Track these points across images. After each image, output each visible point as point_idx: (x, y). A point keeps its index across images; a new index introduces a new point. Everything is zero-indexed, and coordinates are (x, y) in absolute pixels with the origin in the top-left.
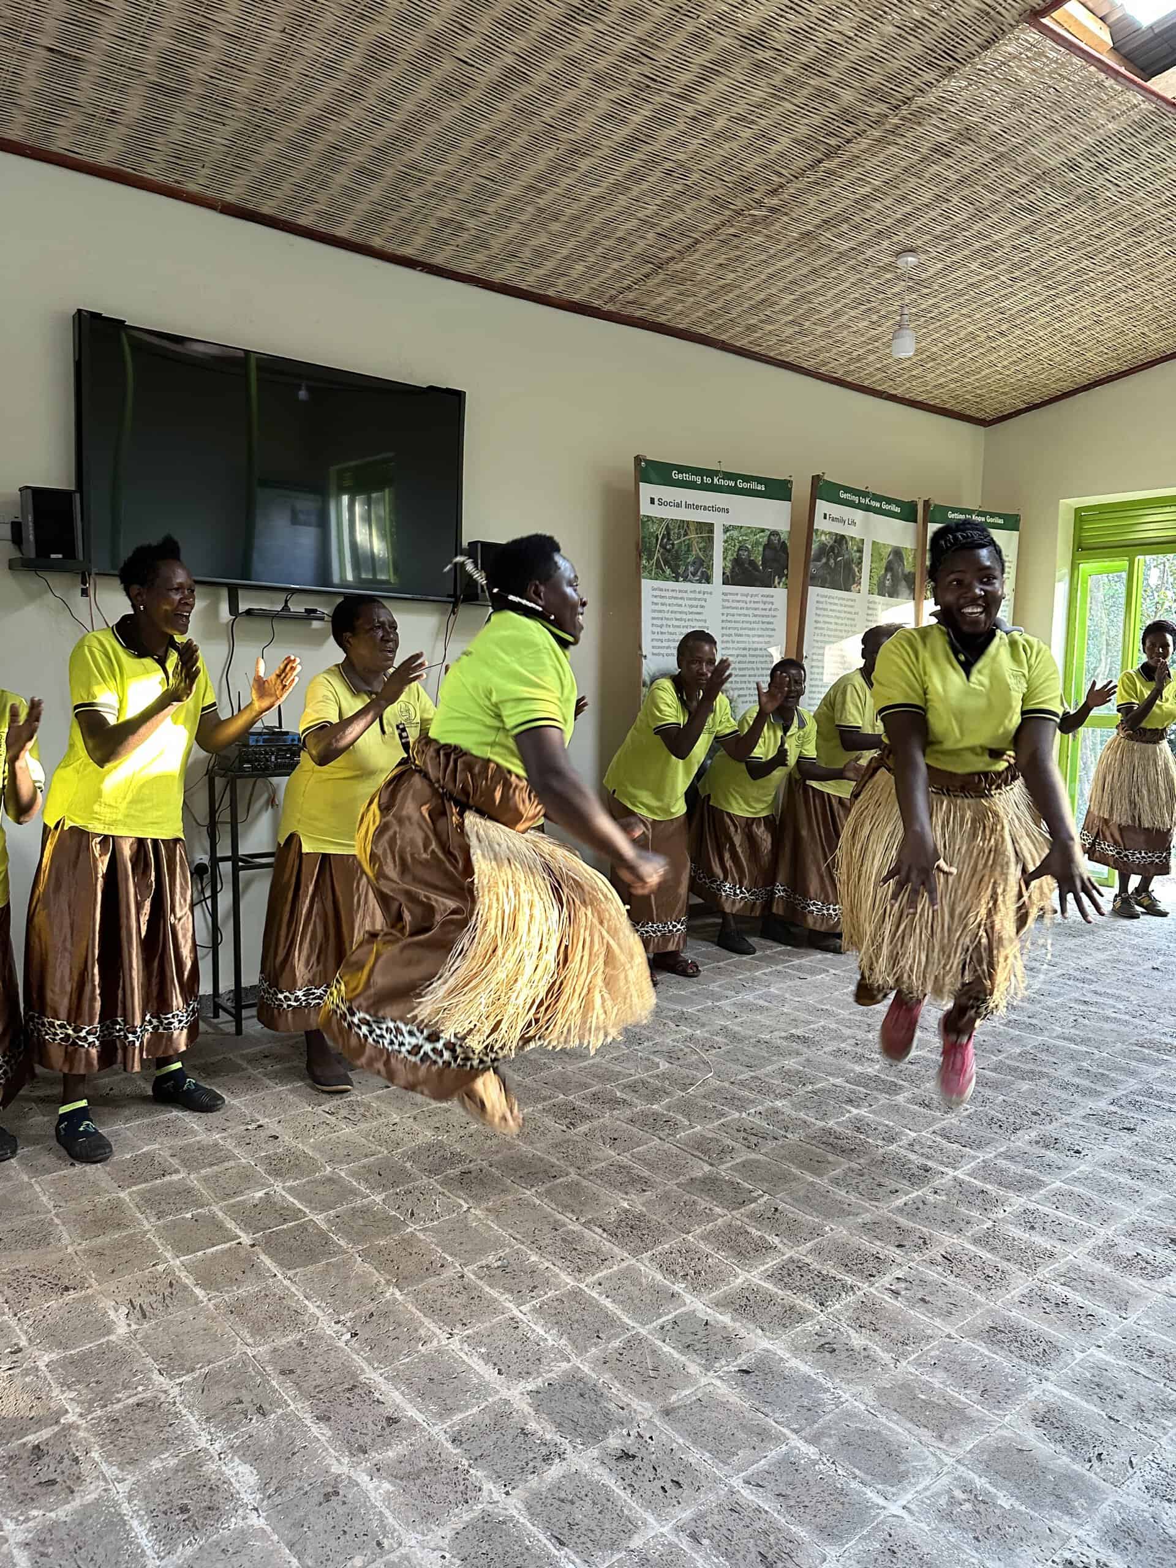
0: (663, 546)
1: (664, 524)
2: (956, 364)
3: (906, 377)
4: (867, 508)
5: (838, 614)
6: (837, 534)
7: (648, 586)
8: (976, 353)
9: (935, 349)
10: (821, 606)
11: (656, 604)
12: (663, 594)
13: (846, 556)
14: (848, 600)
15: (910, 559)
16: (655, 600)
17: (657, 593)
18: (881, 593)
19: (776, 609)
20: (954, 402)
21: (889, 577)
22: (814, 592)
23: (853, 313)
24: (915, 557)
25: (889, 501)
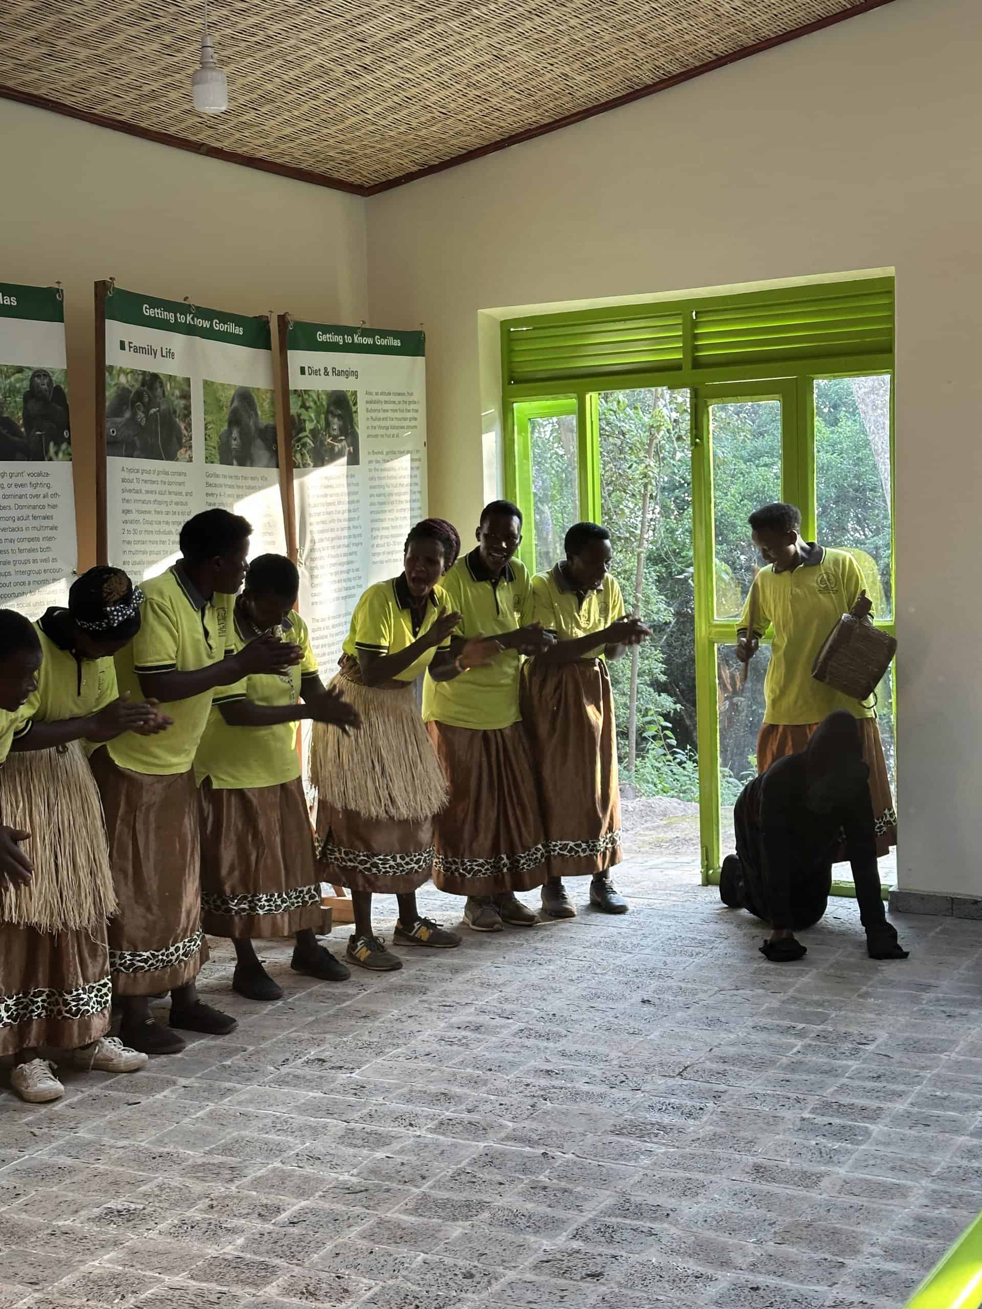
2: (305, 108)
3: (232, 124)
4: (190, 330)
5: (159, 498)
6: (144, 373)
8: (332, 94)
9: (269, 87)
10: (129, 486)
13: (163, 407)
14: (174, 474)
15: (266, 405)
18: (225, 460)
19: (55, 495)
20: (311, 161)
21: (235, 434)
22: (116, 465)
23: (133, 31)
24: (273, 403)
25: (225, 317)
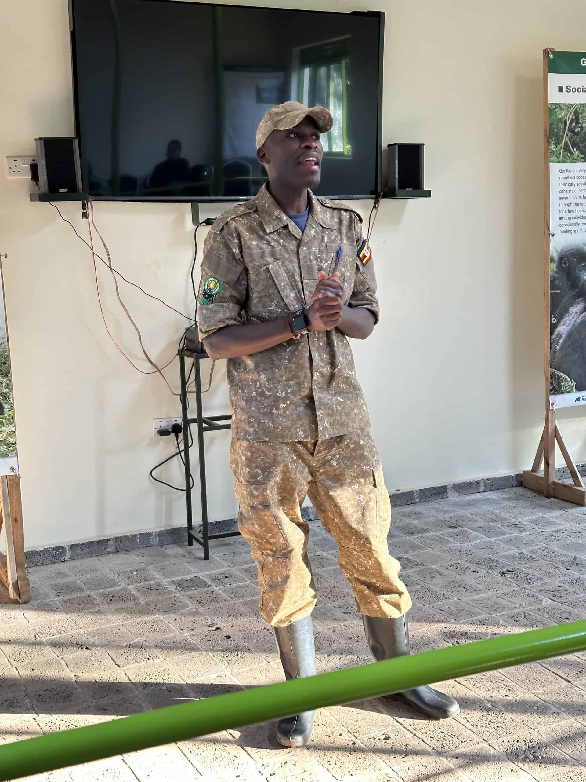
0: (571, 130)
1: (572, 110)
7: (555, 168)
11: (564, 185)
12: (571, 174)
16: (563, 181)
17: (566, 174)
